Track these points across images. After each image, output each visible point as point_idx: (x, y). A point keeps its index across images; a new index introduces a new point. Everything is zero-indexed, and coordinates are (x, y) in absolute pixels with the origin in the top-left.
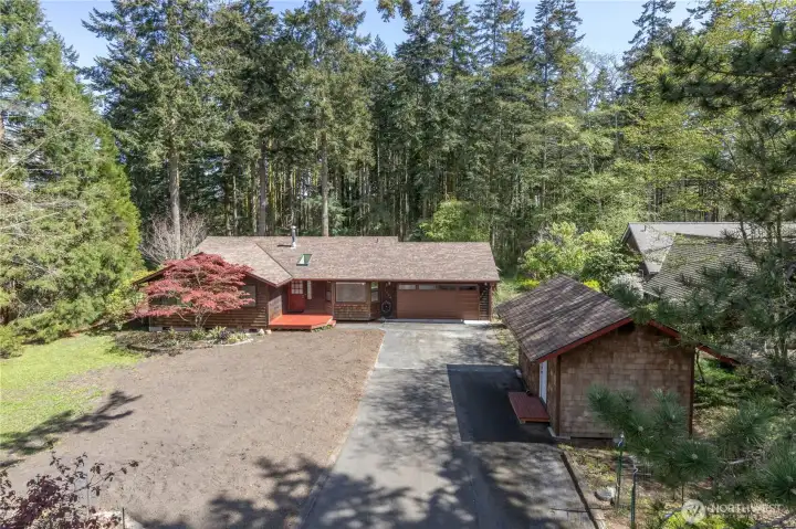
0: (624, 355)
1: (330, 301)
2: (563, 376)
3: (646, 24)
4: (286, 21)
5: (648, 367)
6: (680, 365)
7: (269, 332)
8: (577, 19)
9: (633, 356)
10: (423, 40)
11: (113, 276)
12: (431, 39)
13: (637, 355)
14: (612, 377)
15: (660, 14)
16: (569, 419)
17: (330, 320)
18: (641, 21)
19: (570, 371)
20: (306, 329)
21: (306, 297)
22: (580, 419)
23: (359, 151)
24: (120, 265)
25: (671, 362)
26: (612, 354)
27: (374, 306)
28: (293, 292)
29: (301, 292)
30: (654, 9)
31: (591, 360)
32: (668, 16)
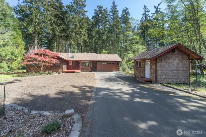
0: (173, 59)
1: (80, 67)
2: (158, 65)
3: (144, 15)
4: (67, 7)
5: (179, 62)
6: (186, 61)
7: (63, 73)
8: (130, 15)
9: (175, 59)
10: (98, 15)
11: (15, 58)
12: (100, 15)
13: (176, 58)
14: (170, 65)
15: (147, 13)
16: (159, 78)
17: (80, 71)
18: (143, 14)
19: (160, 63)
20: (74, 72)
21: (73, 66)
22: (162, 78)
23: (84, 37)
24: (18, 55)
25: (184, 60)
26: (170, 58)
27: (91, 68)
28: (69, 65)
29: (72, 65)
30: (146, 12)
31: (165, 60)
32: (148, 13)
